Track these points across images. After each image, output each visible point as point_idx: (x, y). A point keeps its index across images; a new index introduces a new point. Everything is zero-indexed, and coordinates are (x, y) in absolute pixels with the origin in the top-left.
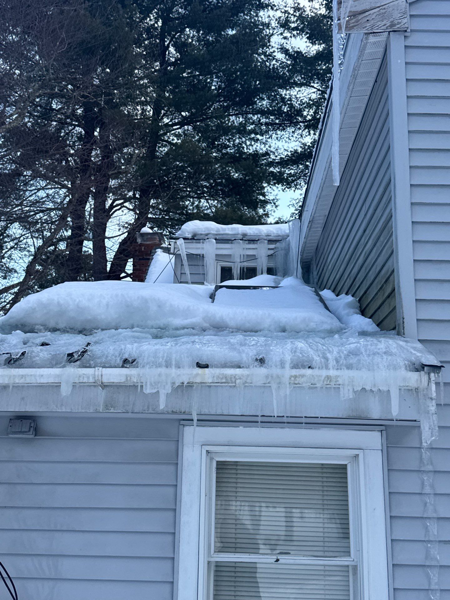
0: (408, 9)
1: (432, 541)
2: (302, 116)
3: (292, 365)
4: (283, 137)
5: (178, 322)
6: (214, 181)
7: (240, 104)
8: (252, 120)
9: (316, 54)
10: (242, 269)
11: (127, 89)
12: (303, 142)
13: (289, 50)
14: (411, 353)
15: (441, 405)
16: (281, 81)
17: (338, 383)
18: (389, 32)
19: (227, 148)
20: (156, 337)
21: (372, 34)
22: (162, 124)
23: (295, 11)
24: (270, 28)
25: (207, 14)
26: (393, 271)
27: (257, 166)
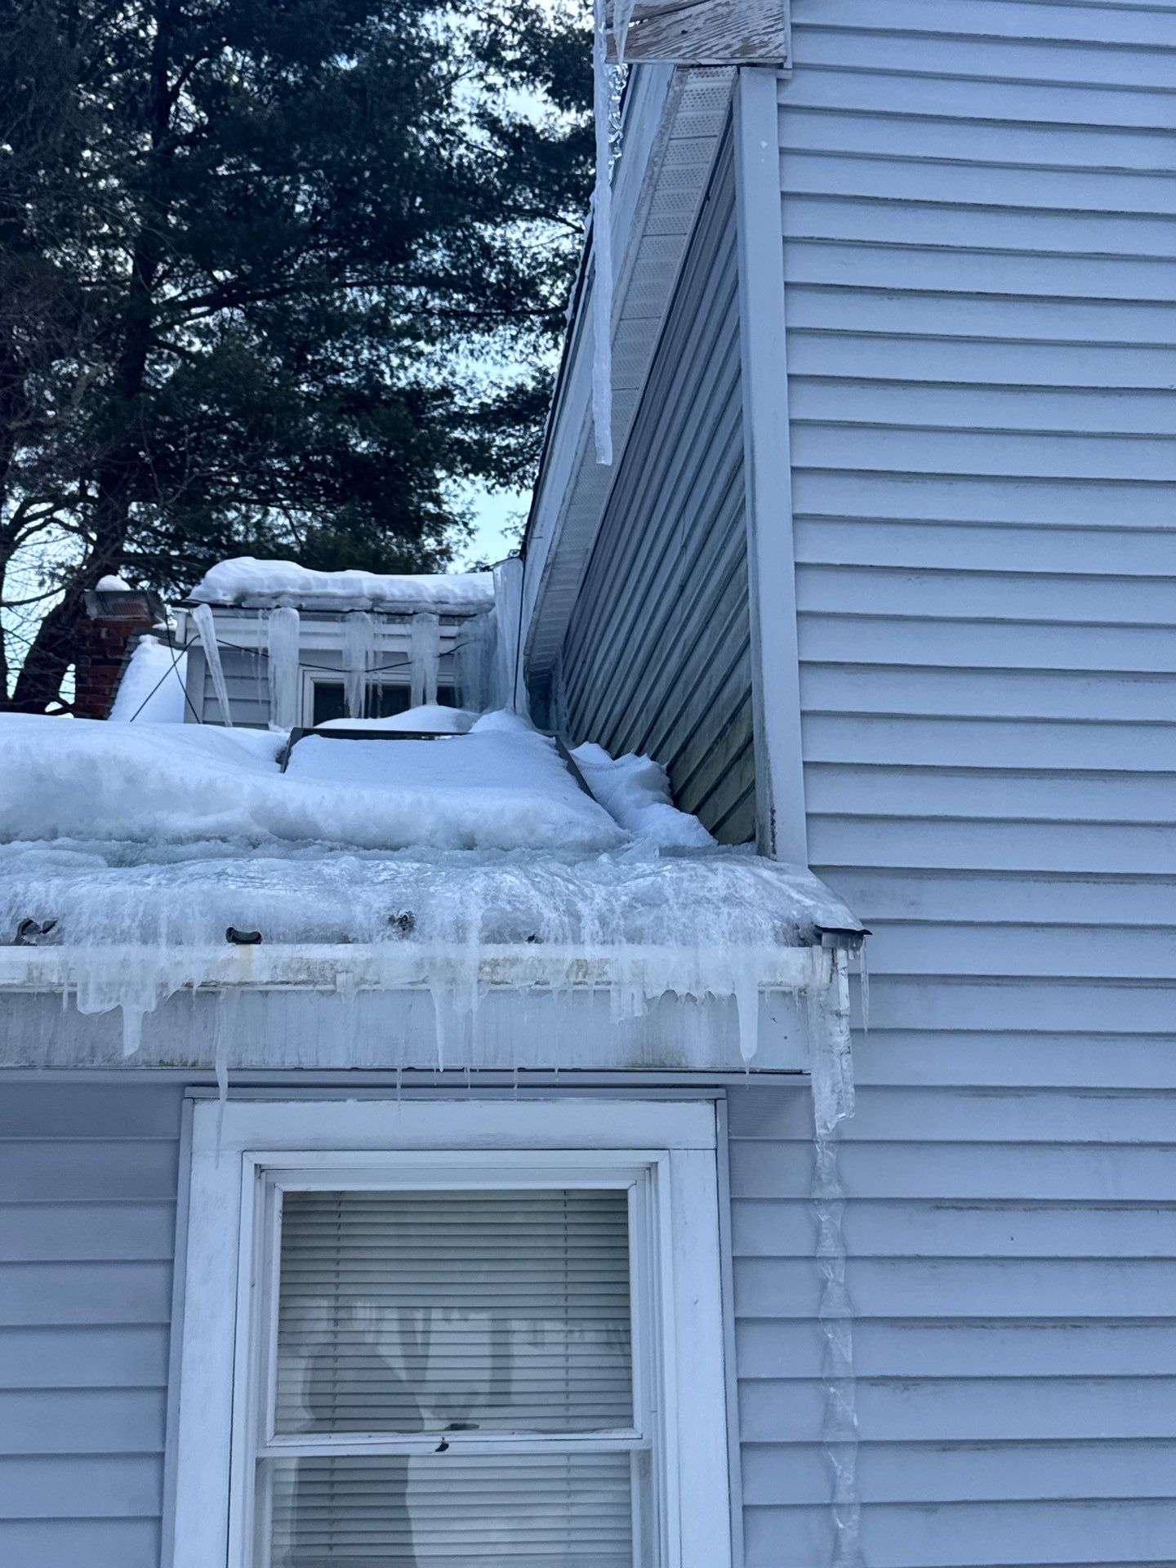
0: (787, 9)
1: (839, 1379)
2: (536, 296)
3: (486, 933)
4: (487, 349)
5: (182, 821)
6: (304, 458)
7: (372, 257)
8: (405, 300)
9: (571, 136)
10: (371, 691)
11: (58, 199)
12: (540, 364)
13: (500, 121)
14: (790, 898)
15: (862, 1030)
16: (480, 201)
17: (604, 979)
18: (739, 66)
19: (337, 372)
20: (120, 862)
21: (696, 70)
22: (161, 301)
23: (515, 19)
24: (451, 58)
25: (281, 10)
26: (749, 692)
27: (419, 423)
